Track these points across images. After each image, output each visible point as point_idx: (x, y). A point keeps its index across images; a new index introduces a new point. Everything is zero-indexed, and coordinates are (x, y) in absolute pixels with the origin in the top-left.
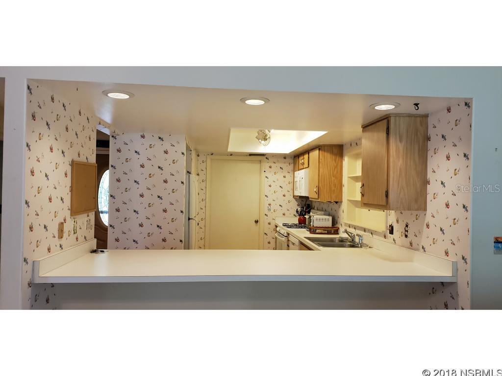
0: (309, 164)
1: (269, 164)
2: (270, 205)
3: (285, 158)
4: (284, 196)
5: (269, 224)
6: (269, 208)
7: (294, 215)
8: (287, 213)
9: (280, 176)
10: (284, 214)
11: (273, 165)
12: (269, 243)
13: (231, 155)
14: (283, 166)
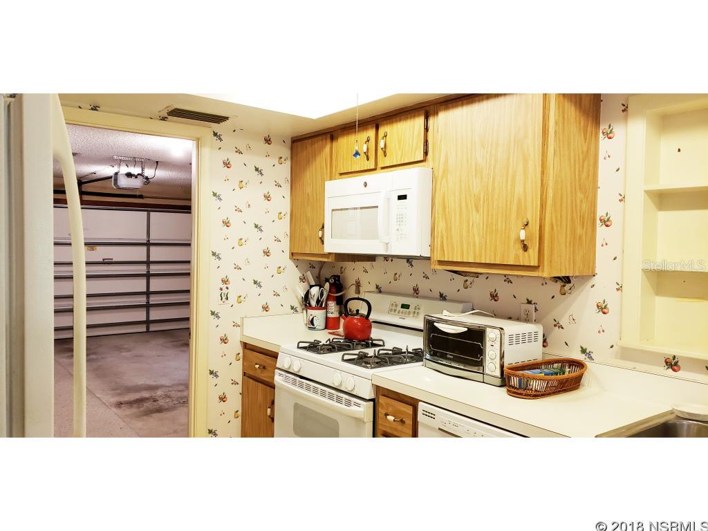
0: (426, 153)
1: (223, 156)
2: (225, 281)
3: (268, 141)
4: (267, 253)
5: (224, 340)
6: (225, 291)
7: (292, 308)
8: (273, 303)
9: (254, 193)
10: (266, 308)
11: (235, 159)
12: (223, 399)
13: (95, 108)
14: (264, 163)
